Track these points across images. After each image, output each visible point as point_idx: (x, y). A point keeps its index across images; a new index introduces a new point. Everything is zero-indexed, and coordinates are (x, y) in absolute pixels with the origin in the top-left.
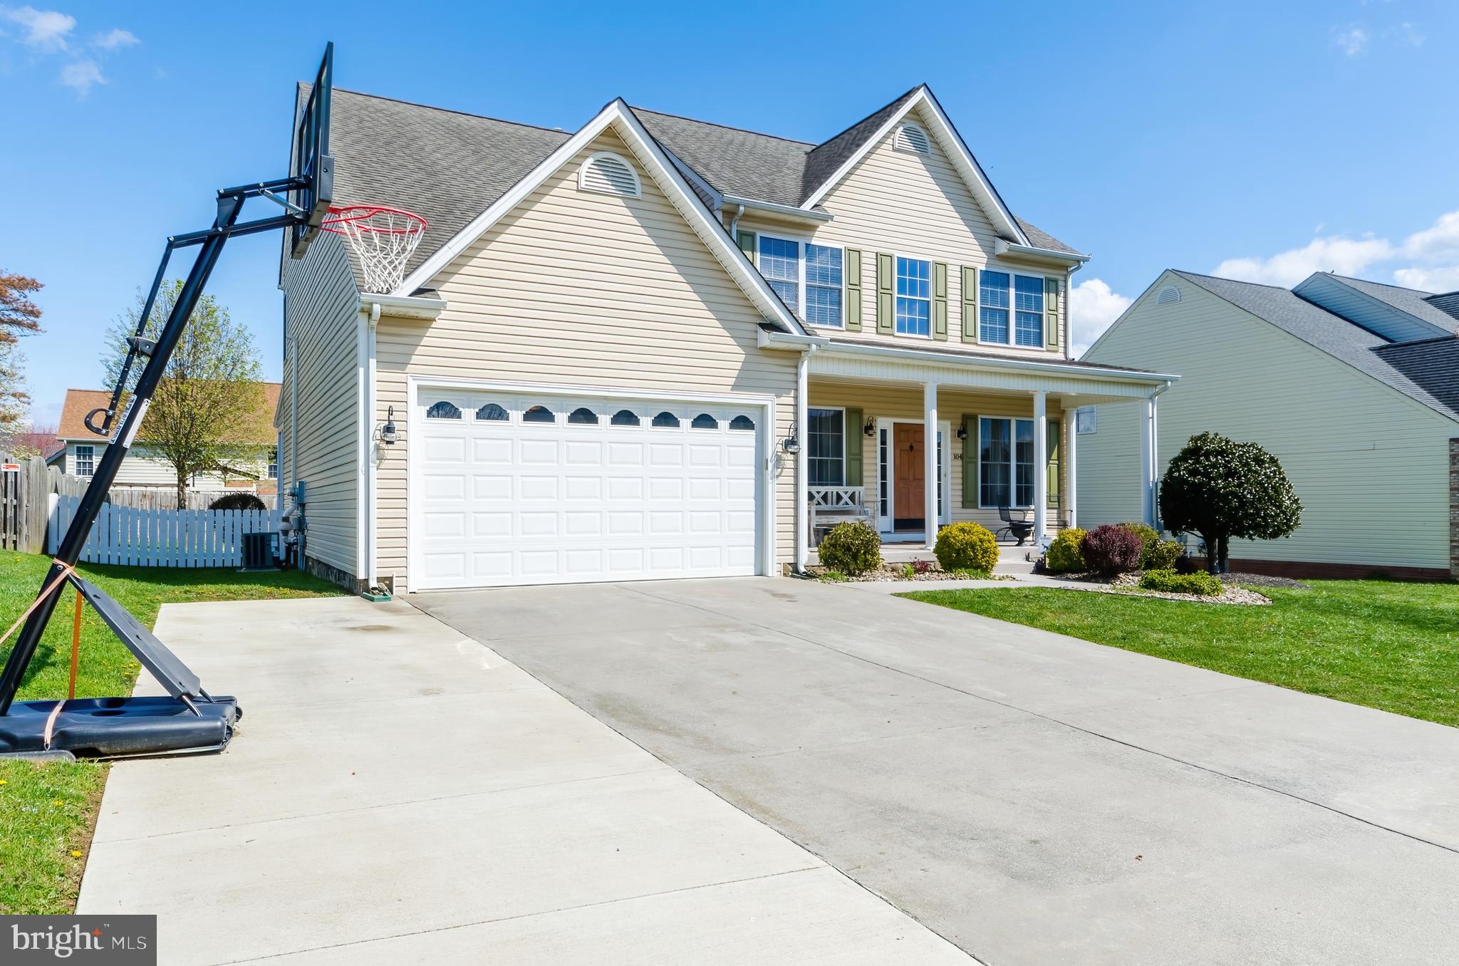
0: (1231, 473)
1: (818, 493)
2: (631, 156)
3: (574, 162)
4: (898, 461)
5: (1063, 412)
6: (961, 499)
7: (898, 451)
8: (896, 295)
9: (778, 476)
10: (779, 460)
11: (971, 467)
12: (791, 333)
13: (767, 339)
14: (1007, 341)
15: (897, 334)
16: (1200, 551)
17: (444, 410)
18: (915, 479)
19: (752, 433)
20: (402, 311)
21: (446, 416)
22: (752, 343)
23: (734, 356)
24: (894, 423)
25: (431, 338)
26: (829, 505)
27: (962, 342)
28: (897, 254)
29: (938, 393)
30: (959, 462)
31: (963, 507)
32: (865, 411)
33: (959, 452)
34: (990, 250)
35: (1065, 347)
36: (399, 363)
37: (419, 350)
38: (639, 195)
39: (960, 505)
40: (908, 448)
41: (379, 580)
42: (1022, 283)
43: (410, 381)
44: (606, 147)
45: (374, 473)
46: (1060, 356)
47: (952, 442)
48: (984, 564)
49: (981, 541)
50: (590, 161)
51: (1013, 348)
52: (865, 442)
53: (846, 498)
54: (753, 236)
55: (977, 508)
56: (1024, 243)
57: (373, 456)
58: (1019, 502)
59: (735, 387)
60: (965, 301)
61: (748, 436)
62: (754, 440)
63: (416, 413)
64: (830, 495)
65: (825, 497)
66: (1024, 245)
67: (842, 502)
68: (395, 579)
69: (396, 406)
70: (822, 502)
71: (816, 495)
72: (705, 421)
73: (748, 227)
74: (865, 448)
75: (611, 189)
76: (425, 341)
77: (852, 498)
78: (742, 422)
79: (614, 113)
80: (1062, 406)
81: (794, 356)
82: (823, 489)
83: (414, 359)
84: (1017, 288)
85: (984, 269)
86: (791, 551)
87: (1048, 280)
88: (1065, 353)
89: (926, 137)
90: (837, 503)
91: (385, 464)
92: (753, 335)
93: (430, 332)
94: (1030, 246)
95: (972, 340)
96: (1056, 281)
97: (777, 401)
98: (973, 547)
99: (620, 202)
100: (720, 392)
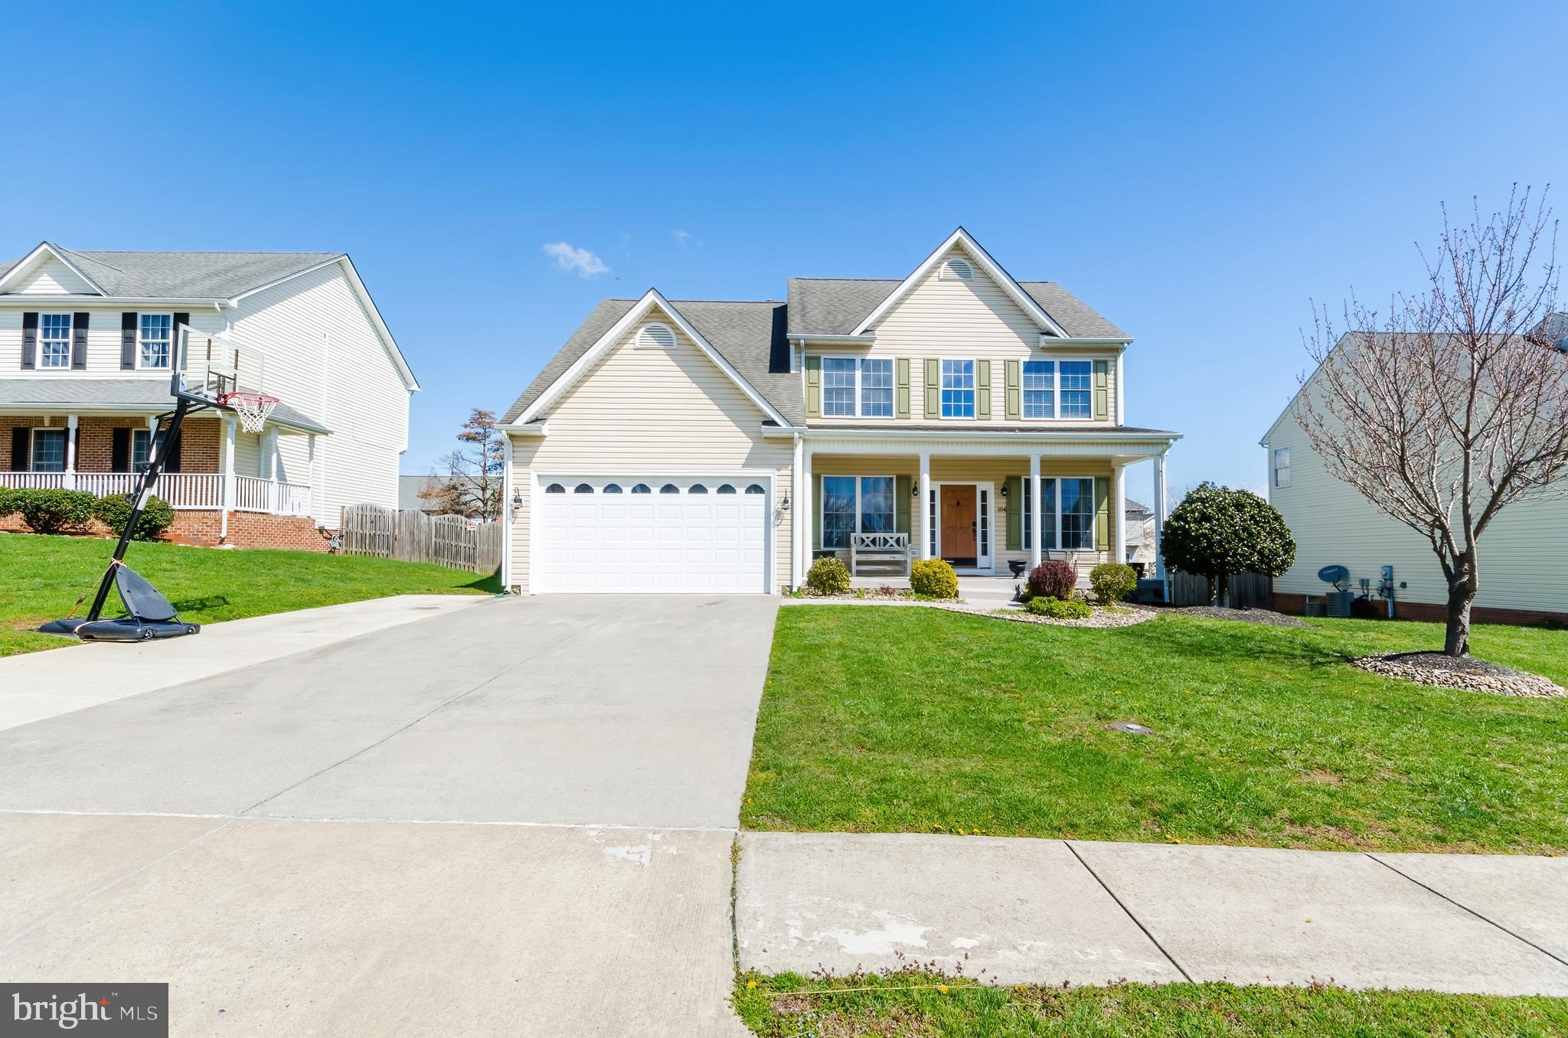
1: (868, 538)
2: (671, 323)
3: (631, 332)
4: (945, 515)
5: (1113, 470)
6: (1005, 543)
7: (946, 507)
8: (941, 388)
9: (778, 525)
10: (779, 514)
11: (1014, 518)
12: (779, 426)
13: (768, 431)
14: (1052, 414)
15: (942, 417)
17: (556, 488)
18: (962, 528)
19: (763, 496)
20: (523, 433)
22: (757, 435)
23: (745, 444)
24: (941, 486)
25: (544, 447)
26: (878, 547)
27: (1006, 420)
28: (941, 358)
29: (931, 460)
30: (1004, 514)
31: (1008, 548)
32: (913, 477)
33: (1004, 506)
34: (1036, 348)
35: (1116, 416)
36: (527, 463)
37: (538, 454)
38: (675, 346)
39: (1005, 547)
40: (955, 504)
41: (513, 587)
42: (1065, 367)
43: (532, 472)
44: (655, 319)
45: (510, 523)
46: (1111, 424)
47: (995, 498)
48: (938, 590)
49: (935, 573)
50: (643, 329)
51: (1059, 420)
52: (913, 500)
53: (892, 542)
54: (818, 358)
55: (1020, 549)
56: (1062, 336)
57: (510, 516)
58: (1065, 544)
59: (745, 465)
60: (1009, 387)
61: (759, 498)
62: (764, 501)
63: (537, 494)
64: (878, 540)
65: (874, 541)
66: (1062, 337)
67: (889, 544)
68: (522, 587)
69: (520, 487)
70: (871, 545)
71: (866, 540)
72: (726, 489)
73: (813, 353)
74: (913, 505)
75: (657, 345)
76: (541, 449)
77: (898, 541)
78: (755, 489)
79: (651, 298)
80: (1113, 464)
81: (789, 441)
82: (872, 536)
83: (534, 460)
84: (1062, 371)
85: (1027, 360)
86: (789, 577)
87: (1096, 362)
88: (1116, 421)
89: (970, 267)
90: (884, 545)
91: (517, 521)
92: (757, 429)
93: (544, 443)
94: (1068, 337)
95: (1016, 417)
96: (1105, 363)
97: (777, 473)
98: (928, 577)
99: (663, 352)
100: (733, 468)
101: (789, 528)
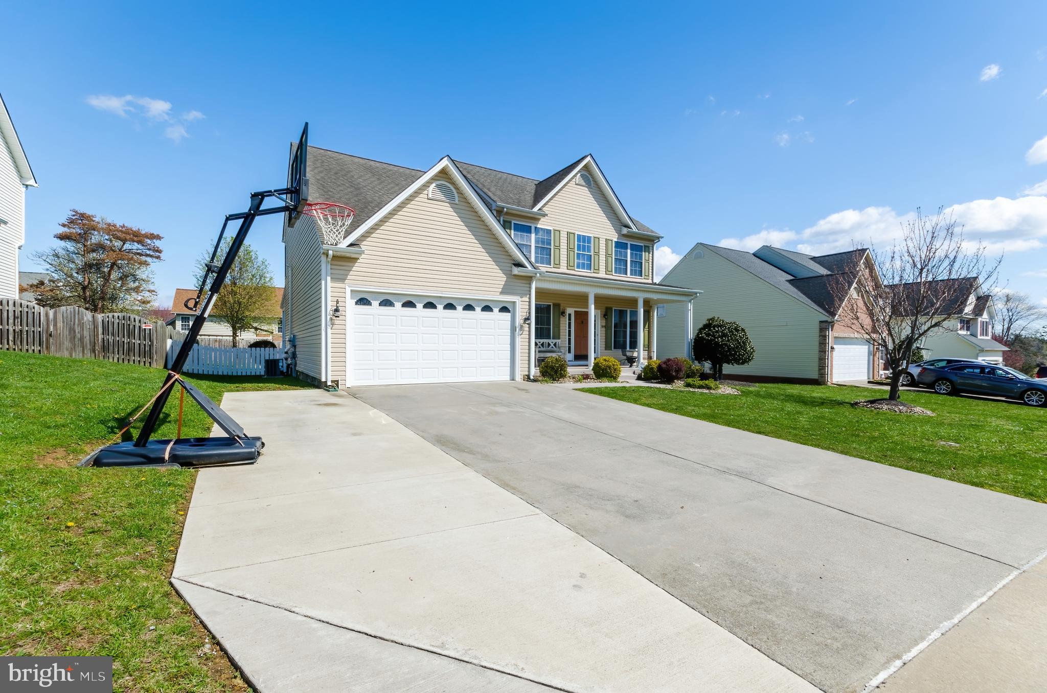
0: (724, 335)
1: (540, 342)
2: (453, 183)
3: (426, 186)
4: (576, 328)
5: (651, 307)
6: (604, 346)
7: (576, 324)
8: (576, 252)
9: (522, 334)
10: (521, 327)
11: (609, 331)
12: (526, 267)
13: (516, 271)
14: (626, 274)
15: (576, 270)
16: (710, 370)
17: (363, 301)
18: (584, 337)
19: (509, 314)
20: (343, 254)
21: (364, 304)
22: (509, 272)
23: (501, 279)
24: (575, 311)
25: (357, 267)
26: (545, 348)
27: (606, 274)
28: (577, 233)
29: (595, 297)
30: (604, 329)
31: (606, 349)
32: (562, 305)
33: (604, 324)
34: (619, 232)
35: (652, 277)
36: (342, 279)
37: (352, 273)
38: (457, 202)
39: (604, 348)
40: (581, 322)
41: (332, 381)
42: (633, 248)
43: (347, 287)
44: (442, 179)
45: (329, 331)
46: (650, 281)
47: (601, 320)
48: (614, 375)
49: (613, 365)
50: (434, 185)
51: (629, 277)
52: (561, 319)
53: (552, 345)
54: (510, 222)
55: (612, 350)
56: (634, 229)
57: (329, 323)
58: (631, 348)
59: (501, 293)
60: (607, 255)
61: (507, 316)
62: (510, 318)
63: (350, 304)
64: (545, 343)
65: (542, 345)
66: (634, 230)
67: (551, 347)
68: (339, 381)
69: (340, 300)
70: (541, 347)
71: (539, 344)
72: (487, 309)
73: (508, 218)
74: (561, 322)
75: (443, 198)
76: (354, 269)
77: (555, 345)
78: (504, 309)
79: (445, 162)
80: (651, 304)
81: (529, 279)
82: (542, 341)
83: (349, 277)
84: (631, 250)
85: (616, 240)
86: (527, 369)
87: (645, 246)
88: (652, 280)
89: (591, 179)
90: (548, 347)
91: (335, 327)
92: (509, 269)
93: (357, 264)
94: (637, 231)
95: (610, 273)
96: (648, 247)
97: (521, 299)
98: (610, 368)
99: (448, 205)
100: (494, 295)
101: (527, 337)
